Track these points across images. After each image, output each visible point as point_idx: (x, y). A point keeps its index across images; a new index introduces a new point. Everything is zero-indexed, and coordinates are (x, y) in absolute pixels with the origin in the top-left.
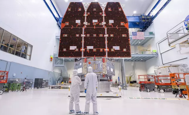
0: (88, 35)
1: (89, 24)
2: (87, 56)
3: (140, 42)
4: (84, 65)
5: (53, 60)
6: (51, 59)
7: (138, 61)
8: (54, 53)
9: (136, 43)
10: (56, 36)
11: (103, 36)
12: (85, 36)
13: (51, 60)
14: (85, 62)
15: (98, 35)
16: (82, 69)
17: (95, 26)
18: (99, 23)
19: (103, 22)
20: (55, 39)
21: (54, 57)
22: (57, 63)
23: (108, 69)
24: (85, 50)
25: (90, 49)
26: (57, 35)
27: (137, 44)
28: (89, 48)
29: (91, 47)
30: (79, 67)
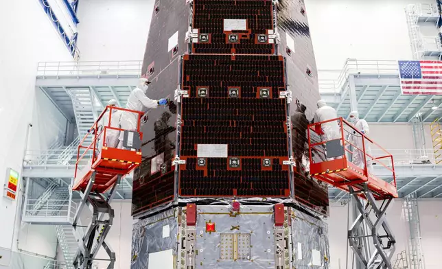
0: (203, 92)
1: (206, 38)
2: (200, 194)
3: (435, 108)
4: (181, 236)
5: (18, 193)
6: (12, 187)
7: (433, 195)
8: (27, 158)
9: (416, 110)
10: (37, 78)
11: (276, 94)
12: (186, 94)
13: (9, 194)
14: (188, 224)
15: (248, 92)
16: (175, 255)
17: (233, 49)
18: (253, 36)
19: (270, 32)
20: (33, 89)
21: (24, 178)
22: (37, 206)
23: (300, 257)
24: (188, 161)
25: (210, 160)
26: (40, 74)
27: (423, 117)
28: (208, 151)
29: (219, 151)
30: (159, 244)
